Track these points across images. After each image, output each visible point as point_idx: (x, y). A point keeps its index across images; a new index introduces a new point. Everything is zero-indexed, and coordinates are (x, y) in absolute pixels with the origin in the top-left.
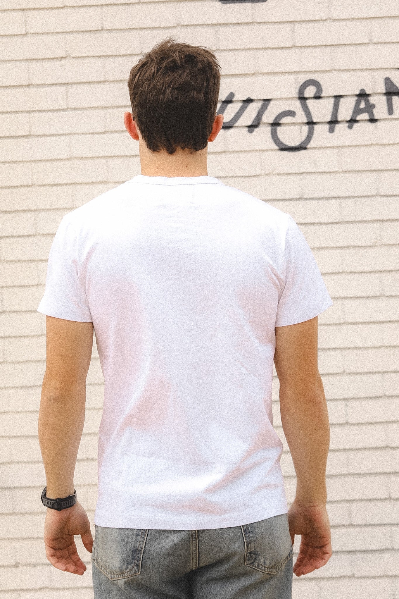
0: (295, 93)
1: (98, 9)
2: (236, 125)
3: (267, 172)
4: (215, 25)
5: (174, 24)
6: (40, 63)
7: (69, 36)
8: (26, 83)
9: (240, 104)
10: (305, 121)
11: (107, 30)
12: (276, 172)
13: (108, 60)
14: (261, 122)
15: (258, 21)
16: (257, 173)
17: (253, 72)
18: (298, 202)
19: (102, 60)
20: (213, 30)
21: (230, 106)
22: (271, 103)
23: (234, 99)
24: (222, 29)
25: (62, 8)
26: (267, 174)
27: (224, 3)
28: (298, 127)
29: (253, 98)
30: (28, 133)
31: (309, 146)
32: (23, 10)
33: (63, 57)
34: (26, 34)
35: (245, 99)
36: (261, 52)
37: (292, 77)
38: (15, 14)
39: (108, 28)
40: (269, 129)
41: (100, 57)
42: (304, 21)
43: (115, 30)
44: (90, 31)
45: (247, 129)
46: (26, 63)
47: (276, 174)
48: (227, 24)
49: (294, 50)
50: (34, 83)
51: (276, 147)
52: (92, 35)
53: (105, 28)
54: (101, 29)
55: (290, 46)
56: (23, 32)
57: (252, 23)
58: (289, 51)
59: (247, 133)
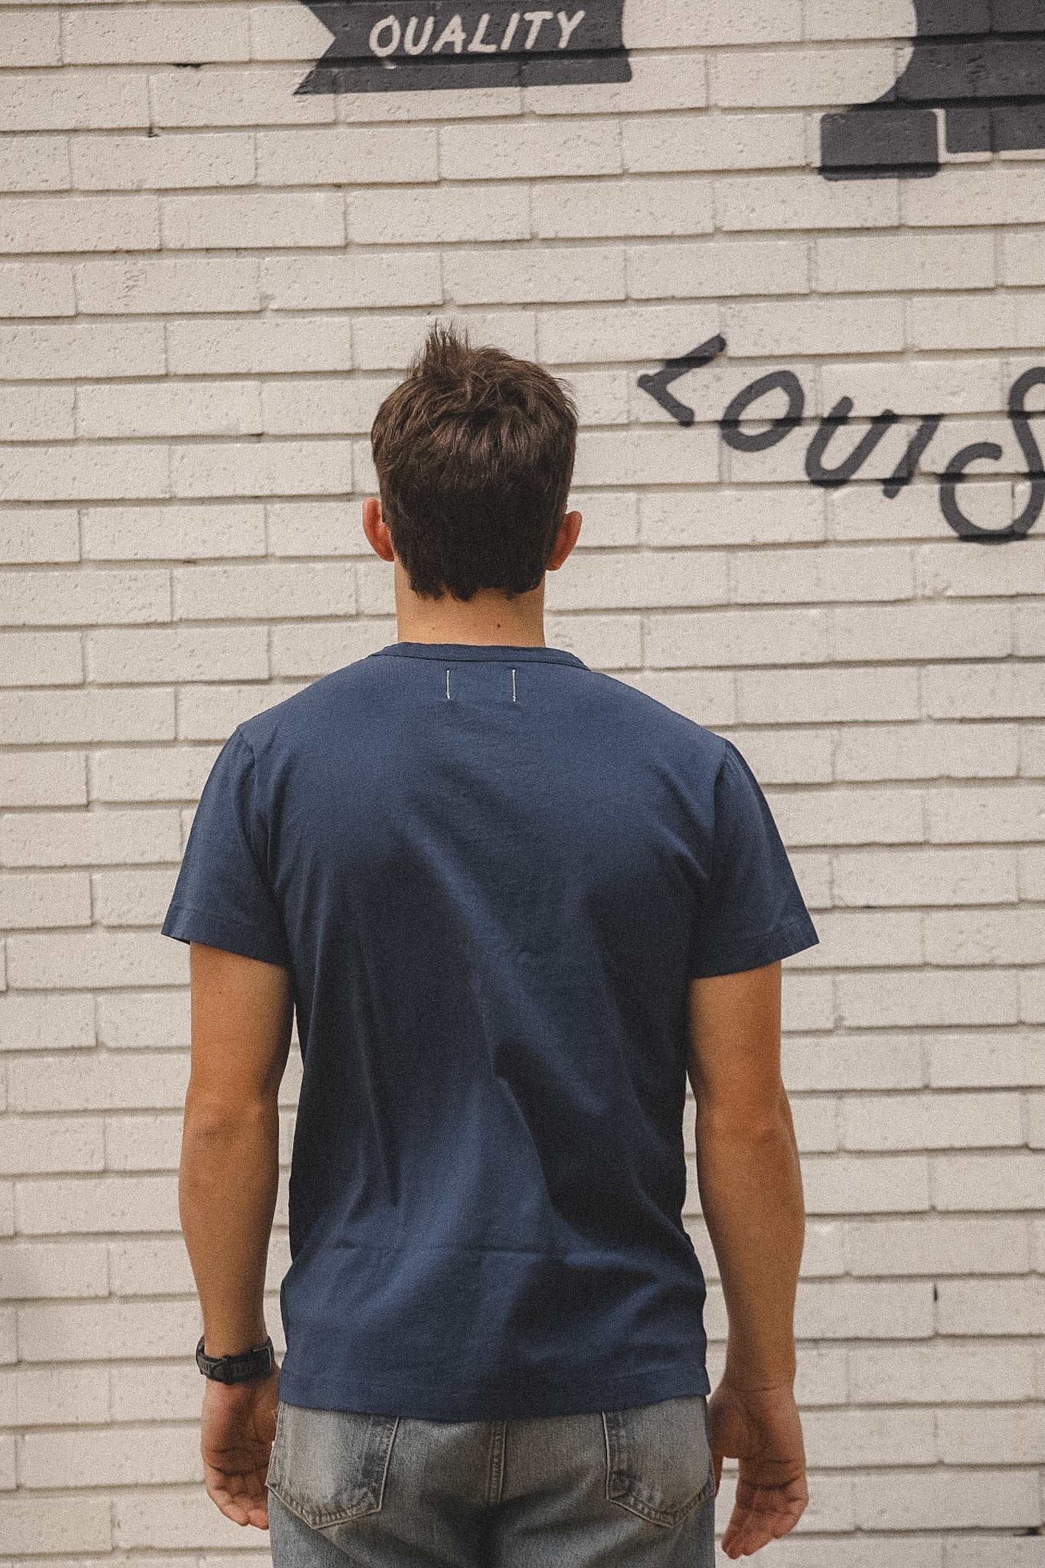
0: (998, 401)
1: (524, 188)
2: (854, 477)
3: (928, 593)
4: (808, 231)
5: (710, 230)
6: (377, 319)
7: (449, 255)
8: (347, 366)
9: (866, 428)
10: (1025, 469)
11: (545, 240)
12: (949, 593)
13: (545, 315)
14: (917, 471)
15: (912, 223)
16: (902, 596)
17: (899, 349)
18: (1003, 666)
19: (530, 314)
20: (802, 244)
21: (841, 429)
22: (943, 424)
23: (852, 414)
24: (823, 242)
25: (436, 184)
26: (929, 598)
27: (830, 179)
28: (1006, 484)
29: (897, 411)
30: (348, 489)
31: (1031, 531)
32: (338, 186)
33: (437, 303)
34: (345, 247)
35: (878, 413)
36: (917, 300)
37: (994, 362)
38: (320, 196)
39: (546, 235)
40: (936, 488)
41: (526, 305)
42: (1027, 225)
43: (562, 239)
44: (504, 241)
45: (882, 487)
46: (344, 319)
47: (950, 598)
48: (839, 231)
49: (1002, 296)
50: (364, 367)
51: (951, 532)
52: (507, 252)
53: (541, 236)
54: (528, 237)
55: (992, 285)
56: (340, 242)
57: (898, 228)
58: (986, 299)
59: (880, 496)
